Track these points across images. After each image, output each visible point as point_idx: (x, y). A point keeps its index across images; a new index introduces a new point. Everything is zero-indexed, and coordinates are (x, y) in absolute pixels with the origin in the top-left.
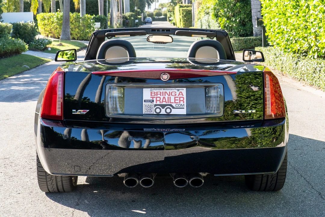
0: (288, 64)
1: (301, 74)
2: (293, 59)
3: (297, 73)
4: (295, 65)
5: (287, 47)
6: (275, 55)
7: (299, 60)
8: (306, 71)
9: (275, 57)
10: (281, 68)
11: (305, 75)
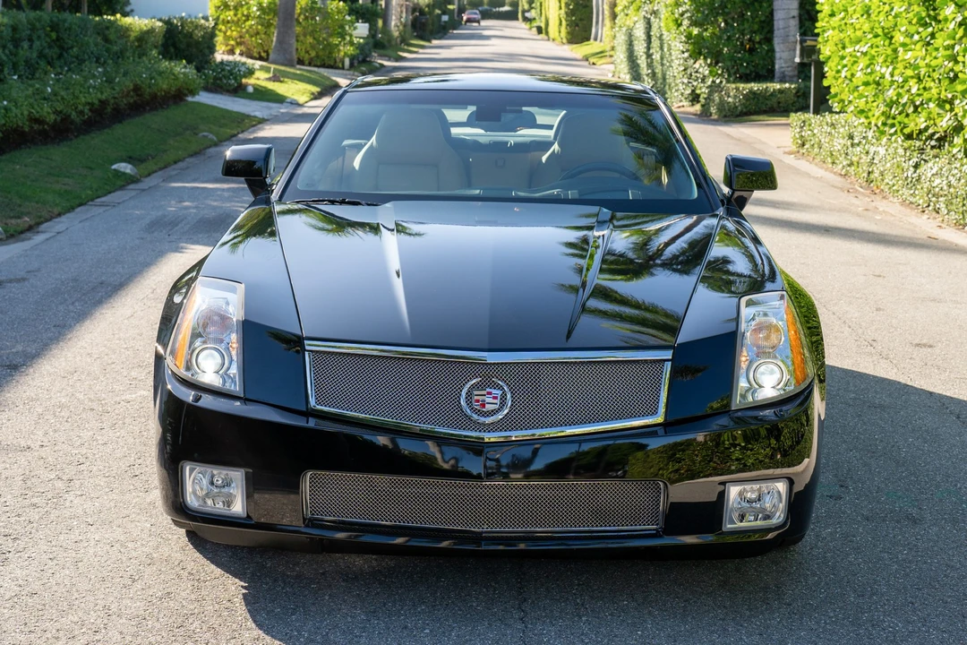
0: (888, 165)
1: (930, 196)
2: (908, 154)
3: (917, 192)
4: (912, 169)
5: (890, 121)
6: (851, 137)
7: (923, 156)
8: (945, 188)
9: (849, 143)
10: (865, 175)
11: (941, 199)
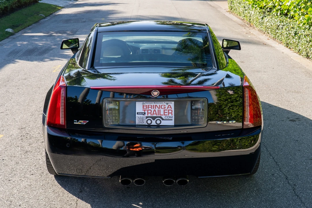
0: (255, 17)
1: (266, 28)
2: (260, 14)
3: (263, 27)
4: (261, 19)
5: (255, 3)
6: (245, 7)
7: (265, 15)
8: (270, 26)
9: (244, 9)
10: (249, 20)
11: (269, 29)
